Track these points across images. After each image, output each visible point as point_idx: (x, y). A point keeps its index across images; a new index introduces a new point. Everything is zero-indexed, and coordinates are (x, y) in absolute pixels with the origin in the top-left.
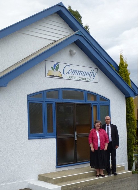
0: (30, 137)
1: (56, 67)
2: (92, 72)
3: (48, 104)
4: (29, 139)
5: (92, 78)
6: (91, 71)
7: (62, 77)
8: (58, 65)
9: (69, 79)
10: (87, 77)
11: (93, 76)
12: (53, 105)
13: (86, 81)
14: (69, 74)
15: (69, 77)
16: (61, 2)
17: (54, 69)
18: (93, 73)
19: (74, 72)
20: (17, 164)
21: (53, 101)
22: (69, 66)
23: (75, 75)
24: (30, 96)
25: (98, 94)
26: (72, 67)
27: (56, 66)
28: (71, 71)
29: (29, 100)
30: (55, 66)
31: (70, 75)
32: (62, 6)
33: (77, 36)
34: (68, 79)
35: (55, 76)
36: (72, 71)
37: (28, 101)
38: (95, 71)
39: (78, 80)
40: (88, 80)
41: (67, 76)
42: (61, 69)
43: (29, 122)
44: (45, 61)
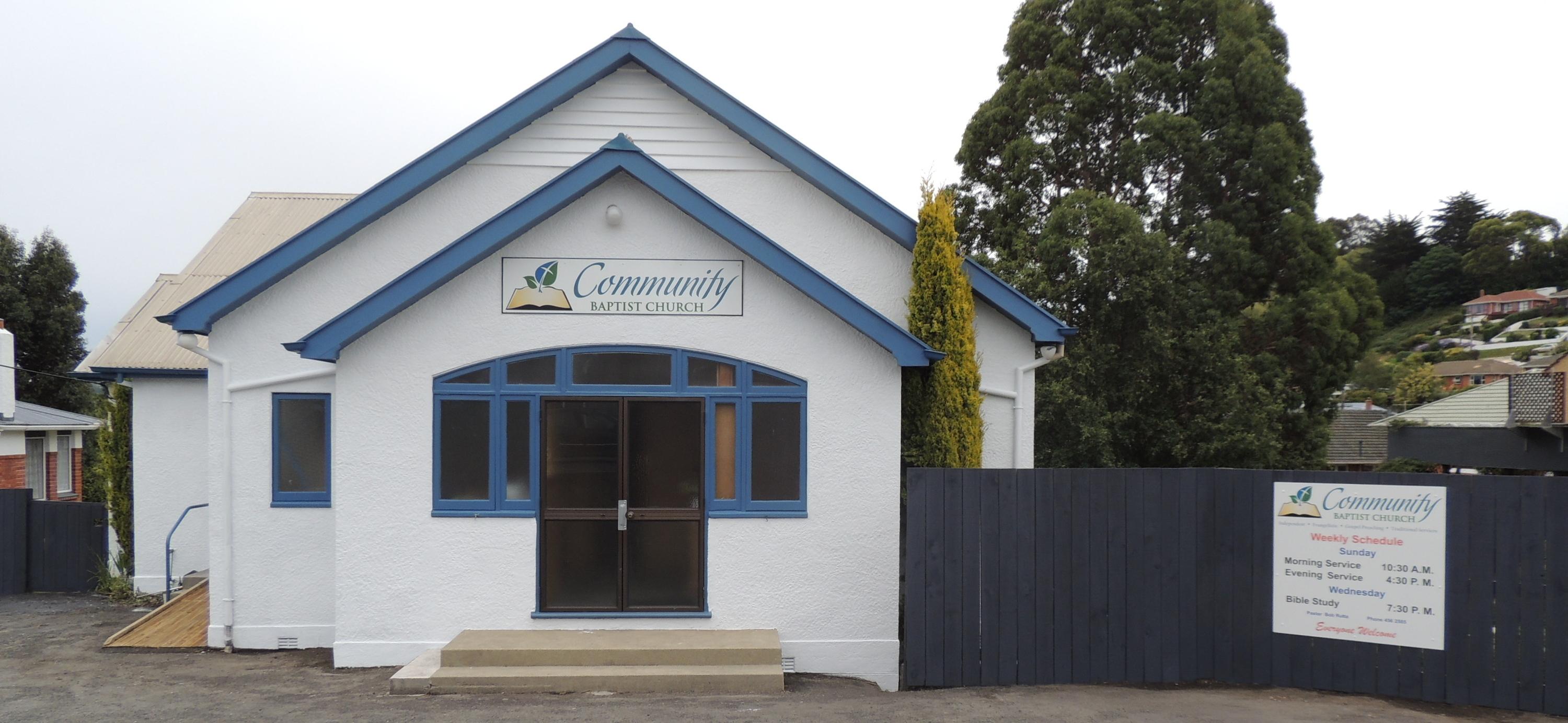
0: (439, 511)
1: (547, 275)
2: (712, 275)
3: (511, 405)
4: (433, 515)
5: (712, 297)
6: (709, 272)
7: (570, 309)
8: (554, 268)
9: (602, 311)
10: (685, 298)
11: (717, 293)
12: (532, 405)
13: (681, 311)
14: (600, 292)
15: (598, 305)
16: (630, 25)
17: (538, 284)
18: (717, 282)
19: (626, 284)
20: (390, 588)
21: (532, 392)
22: (602, 265)
23: (628, 297)
24: (441, 380)
25: (740, 361)
26: (614, 269)
27: (547, 270)
28: (611, 283)
29: (437, 391)
30: (539, 272)
31: (607, 298)
32: (636, 37)
33: (611, 154)
34: (596, 310)
35: (540, 305)
36: (616, 281)
37: (435, 395)
38: (731, 271)
39: (643, 310)
40: (691, 307)
41: (593, 305)
42: (564, 280)
43: (439, 462)
44: (503, 258)
